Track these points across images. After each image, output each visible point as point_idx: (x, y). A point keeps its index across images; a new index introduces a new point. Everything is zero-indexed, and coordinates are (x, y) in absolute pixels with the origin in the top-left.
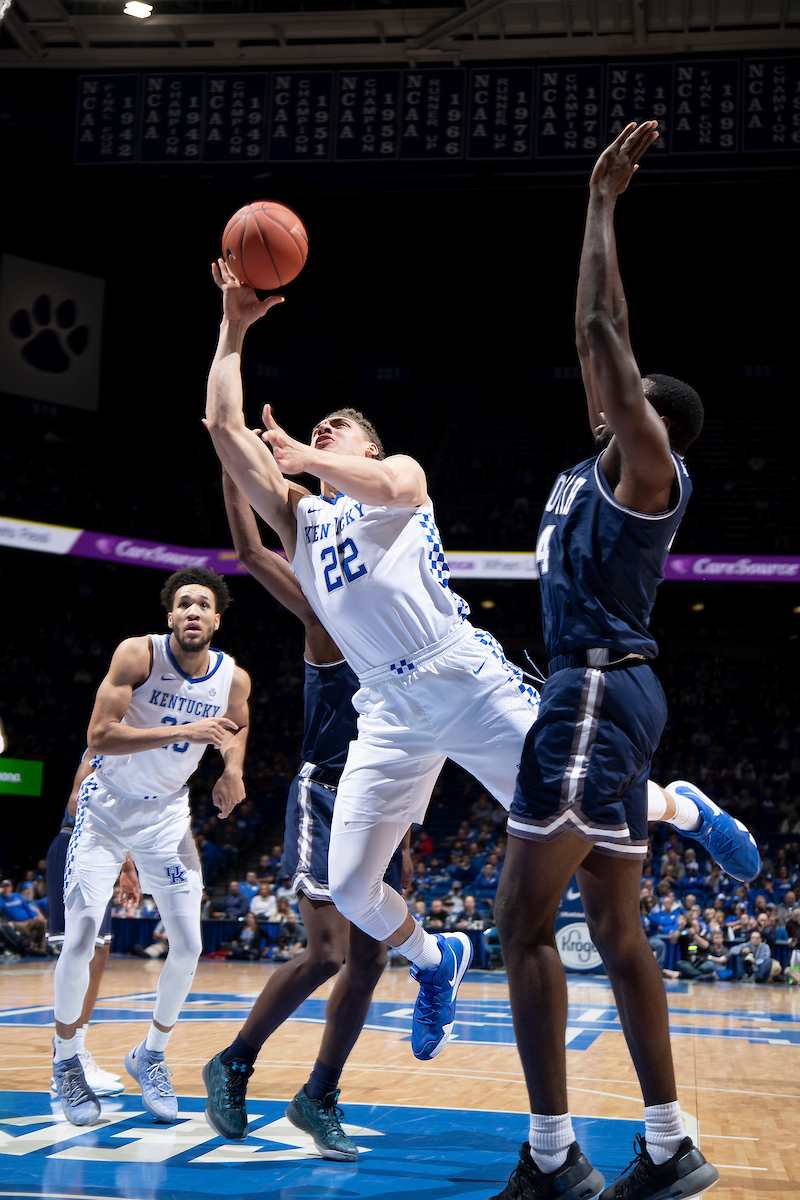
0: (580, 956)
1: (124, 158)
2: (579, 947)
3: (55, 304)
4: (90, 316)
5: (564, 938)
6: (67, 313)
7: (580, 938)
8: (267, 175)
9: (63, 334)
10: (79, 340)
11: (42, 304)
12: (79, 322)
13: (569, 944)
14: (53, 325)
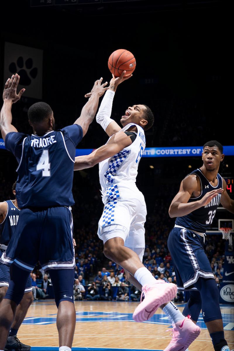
0: (231, 297)
1: (49, 4)
2: (230, 294)
3: (25, 61)
4: (38, 64)
5: (224, 290)
6: (29, 63)
7: (230, 290)
8: (102, 8)
9: (28, 71)
10: (34, 73)
11: (20, 60)
12: (34, 67)
13: (226, 293)
14: (24, 68)
